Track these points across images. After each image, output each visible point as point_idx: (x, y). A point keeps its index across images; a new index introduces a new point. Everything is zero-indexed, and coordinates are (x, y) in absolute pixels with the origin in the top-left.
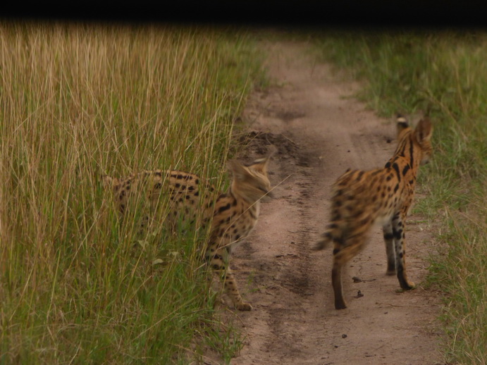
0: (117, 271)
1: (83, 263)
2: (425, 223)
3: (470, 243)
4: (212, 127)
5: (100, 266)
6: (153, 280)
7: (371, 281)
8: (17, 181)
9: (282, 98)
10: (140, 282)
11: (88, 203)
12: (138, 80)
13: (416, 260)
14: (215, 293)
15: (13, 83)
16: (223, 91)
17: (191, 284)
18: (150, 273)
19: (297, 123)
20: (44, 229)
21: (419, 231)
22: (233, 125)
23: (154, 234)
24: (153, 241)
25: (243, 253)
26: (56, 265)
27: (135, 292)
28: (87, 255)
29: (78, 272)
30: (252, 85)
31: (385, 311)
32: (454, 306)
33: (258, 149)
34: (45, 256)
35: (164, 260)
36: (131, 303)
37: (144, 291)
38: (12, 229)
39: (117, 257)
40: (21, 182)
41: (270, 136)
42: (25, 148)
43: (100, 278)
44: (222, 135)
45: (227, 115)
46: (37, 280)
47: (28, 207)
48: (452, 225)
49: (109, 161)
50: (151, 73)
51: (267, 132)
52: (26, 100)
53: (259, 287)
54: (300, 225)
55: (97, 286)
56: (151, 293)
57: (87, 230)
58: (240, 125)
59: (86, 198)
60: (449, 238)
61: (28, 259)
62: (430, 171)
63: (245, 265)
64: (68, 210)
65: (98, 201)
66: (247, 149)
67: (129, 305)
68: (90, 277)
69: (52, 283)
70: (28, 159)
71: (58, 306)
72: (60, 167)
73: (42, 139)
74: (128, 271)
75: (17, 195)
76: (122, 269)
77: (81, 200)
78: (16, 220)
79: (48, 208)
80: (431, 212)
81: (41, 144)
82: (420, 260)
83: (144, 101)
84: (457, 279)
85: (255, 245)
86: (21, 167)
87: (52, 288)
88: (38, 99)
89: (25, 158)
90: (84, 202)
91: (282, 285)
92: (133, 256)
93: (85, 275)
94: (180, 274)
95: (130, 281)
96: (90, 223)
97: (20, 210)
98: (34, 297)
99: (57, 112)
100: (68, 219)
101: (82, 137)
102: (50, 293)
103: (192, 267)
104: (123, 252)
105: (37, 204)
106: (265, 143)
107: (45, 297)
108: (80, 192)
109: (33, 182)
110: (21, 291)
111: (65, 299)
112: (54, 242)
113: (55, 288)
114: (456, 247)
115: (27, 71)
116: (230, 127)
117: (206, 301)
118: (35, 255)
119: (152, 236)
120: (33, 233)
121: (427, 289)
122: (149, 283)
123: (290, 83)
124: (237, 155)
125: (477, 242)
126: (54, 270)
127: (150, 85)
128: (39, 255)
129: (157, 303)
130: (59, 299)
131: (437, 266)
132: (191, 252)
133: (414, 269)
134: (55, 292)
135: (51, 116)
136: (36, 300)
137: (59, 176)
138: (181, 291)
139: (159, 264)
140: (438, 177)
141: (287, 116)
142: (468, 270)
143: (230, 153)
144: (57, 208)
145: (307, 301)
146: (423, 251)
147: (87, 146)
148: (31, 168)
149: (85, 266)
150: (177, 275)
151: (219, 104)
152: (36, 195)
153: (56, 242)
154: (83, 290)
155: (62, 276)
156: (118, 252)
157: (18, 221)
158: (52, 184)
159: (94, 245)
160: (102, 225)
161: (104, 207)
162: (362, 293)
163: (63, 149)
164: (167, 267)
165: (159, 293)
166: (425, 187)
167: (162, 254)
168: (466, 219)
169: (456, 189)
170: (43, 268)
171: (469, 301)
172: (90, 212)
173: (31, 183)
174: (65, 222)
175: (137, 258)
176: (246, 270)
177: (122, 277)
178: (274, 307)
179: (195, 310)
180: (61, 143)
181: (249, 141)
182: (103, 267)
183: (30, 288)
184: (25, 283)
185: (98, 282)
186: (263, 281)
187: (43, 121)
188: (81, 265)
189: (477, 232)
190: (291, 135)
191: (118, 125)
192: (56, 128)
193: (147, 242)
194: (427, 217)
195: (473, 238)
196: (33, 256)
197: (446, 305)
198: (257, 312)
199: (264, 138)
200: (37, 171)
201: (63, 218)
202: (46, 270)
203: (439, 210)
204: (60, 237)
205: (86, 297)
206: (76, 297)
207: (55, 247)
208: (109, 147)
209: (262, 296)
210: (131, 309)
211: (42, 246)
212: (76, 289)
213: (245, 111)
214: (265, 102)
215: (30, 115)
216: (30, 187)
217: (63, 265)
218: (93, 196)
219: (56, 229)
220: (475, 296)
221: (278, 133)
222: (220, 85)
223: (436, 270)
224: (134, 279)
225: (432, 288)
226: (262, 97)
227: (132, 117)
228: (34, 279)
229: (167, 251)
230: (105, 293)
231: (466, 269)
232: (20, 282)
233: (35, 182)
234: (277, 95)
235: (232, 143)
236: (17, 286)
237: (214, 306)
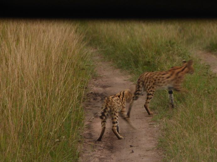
0: (42, 145)
1: (29, 141)
2: (157, 124)
3: (173, 131)
4: (77, 90)
5: (35, 143)
6: (56, 147)
7: (137, 146)
8: (4, 111)
9: (102, 81)
10: (50, 148)
11: (30, 119)
12: (49, 74)
13: (153, 138)
14: (79, 152)
15: (2, 76)
16: (80, 78)
17: (70, 149)
18: (54, 145)
19: (108, 89)
20: (14, 128)
21: (154, 127)
22: (84, 90)
23: (56, 130)
24: (56, 132)
25: (88, 137)
26: (19, 142)
27: (49, 152)
28: (30, 139)
29: (27, 145)
30: (91, 77)
31: (142, 158)
32: (168, 155)
33: (94, 98)
34: (15, 139)
35: (60, 139)
36: (47, 156)
37: (52, 152)
38: (2, 129)
39: (42, 139)
40: (5, 111)
41: (98, 93)
42: (7, 99)
43: (35, 147)
44: (80, 93)
45: (82, 86)
46: (12, 148)
47: (8, 120)
48: (167, 125)
49: (38, 103)
50: (53, 72)
51: (97, 92)
52: (7, 82)
53: (95, 149)
54: (110, 126)
55: (34, 150)
56: (55, 152)
57: (30, 129)
58: (87, 90)
59: (30, 117)
60: (166, 130)
61: (8, 140)
62: (158, 105)
63: (90, 141)
64: (23, 121)
65: (34, 118)
66: (89, 98)
67: (47, 157)
68: (32, 146)
69: (17, 149)
70: (8, 103)
71: (20, 158)
72: (20, 106)
73: (13, 95)
74: (46, 144)
75: (4, 116)
76: (44, 143)
77: (28, 117)
78: (4, 125)
79: (15, 121)
80: (158, 120)
81: (13, 97)
82: (155, 138)
83: (51, 81)
84: (169, 145)
85: (93, 134)
86: (5, 106)
87: (17, 151)
88: (11, 81)
89: (7, 102)
90: (29, 118)
91: (103, 148)
92: (48, 138)
93: (30, 146)
94: (66, 145)
95: (47, 148)
96: (31, 126)
97: (5, 121)
98: (11, 154)
99: (18, 86)
100: (23, 125)
101: (28, 94)
102: (17, 153)
103: (70, 142)
104: (44, 137)
105: (11, 119)
106: (96, 96)
107: (15, 155)
108: (28, 115)
109: (10, 111)
110: (6, 152)
111: (22, 155)
112: (18, 134)
113: (19, 151)
114: (168, 133)
115: (7, 72)
116: (83, 90)
117: (75, 155)
118: (11, 139)
119: (55, 131)
120: (10, 131)
121: (158, 149)
122: (54, 148)
123: (105, 76)
124: (86, 101)
125: (176, 131)
126: (18, 144)
127: (53, 76)
128: (12, 139)
129: (57, 156)
130: (20, 155)
131: (162, 140)
132: (70, 137)
133: (153, 141)
134: (19, 153)
135: (16, 87)
136: (11, 156)
137: (19, 109)
138: (66, 151)
139: (57, 141)
140: (161, 107)
141: (104, 87)
142: (173, 141)
143: (83, 100)
144: (19, 121)
145: (113, 154)
146: (156, 135)
147: (30, 97)
148: (9, 106)
149: (30, 142)
150: (64, 145)
151: (79, 82)
152: (11, 116)
153: (19, 133)
154: (29, 152)
155: (21, 146)
156: (42, 137)
157: (4, 126)
158: (17, 112)
159: (33, 135)
160: (36, 127)
161: (37, 120)
162: (134, 151)
163: (21, 99)
164: (61, 142)
165: (58, 152)
166: (156, 111)
167: (59, 138)
168: (172, 122)
169: (168, 112)
170: (14, 144)
171: (174, 153)
172: (31, 122)
173: (9, 112)
174: (22, 126)
175: (49, 139)
176: (90, 143)
177: (44, 146)
178: (101, 157)
179: (71, 158)
180: (20, 97)
181: (90, 95)
182: (36, 143)
183: (9, 151)
184: (7, 149)
185: (35, 149)
186: (96, 147)
187: (13, 89)
188: (28, 142)
189: (176, 127)
190: (106, 93)
191: (42, 90)
192: (18, 91)
193: (53, 133)
194: (157, 122)
195: (174, 130)
196: (10, 139)
197: (165, 155)
198: (94, 159)
199: (96, 94)
200: (11, 107)
201: (21, 124)
202: (15, 144)
203: (162, 119)
204: (20, 132)
205: (30, 154)
206: (27, 154)
207: (18, 136)
208: (38, 97)
209: (96, 153)
210: (47, 159)
211: (14, 135)
212: (26, 151)
213: (89, 85)
214: (96, 82)
215: (8, 87)
216: (9, 113)
217: (22, 142)
218: (32, 116)
219: (19, 129)
220: (176, 151)
221: (101, 93)
222: (79, 76)
223: (161, 142)
224: (48, 147)
225: (160, 149)
226: (95, 81)
227: (47, 87)
228: (11, 148)
229: (61, 136)
230: (37, 152)
231: (172, 141)
232: (5, 149)
233: (11, 111)
234: (100, 80)
235: (84, 96)
236: (4, 151)
237: (78, 157)
